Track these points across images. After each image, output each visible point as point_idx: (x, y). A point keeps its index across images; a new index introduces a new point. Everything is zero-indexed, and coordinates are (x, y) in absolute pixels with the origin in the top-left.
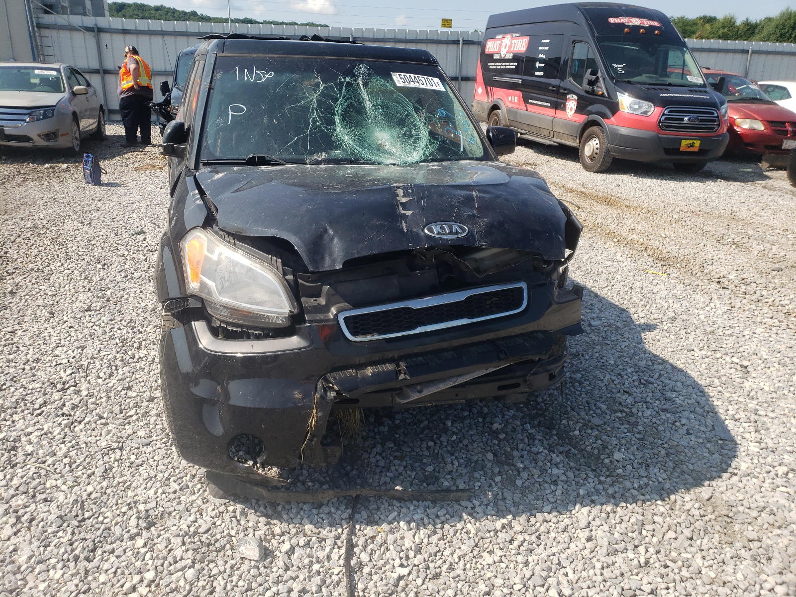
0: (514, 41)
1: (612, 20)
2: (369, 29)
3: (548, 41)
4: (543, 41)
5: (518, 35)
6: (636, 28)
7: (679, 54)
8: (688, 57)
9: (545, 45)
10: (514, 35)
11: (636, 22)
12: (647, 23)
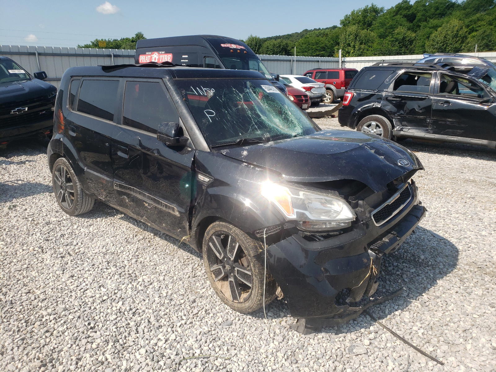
0: (161, 56)
1: (223, 45)
2: (72, 48)
3: (187, 56)
4: (183, 56)
5: (163, 52)
6: (235, 50)
7: (255, 63)
8: (261, 64)
9: (185, 59)
10: (160, 53)
11: (234, 46)
12: (239, 47)
